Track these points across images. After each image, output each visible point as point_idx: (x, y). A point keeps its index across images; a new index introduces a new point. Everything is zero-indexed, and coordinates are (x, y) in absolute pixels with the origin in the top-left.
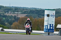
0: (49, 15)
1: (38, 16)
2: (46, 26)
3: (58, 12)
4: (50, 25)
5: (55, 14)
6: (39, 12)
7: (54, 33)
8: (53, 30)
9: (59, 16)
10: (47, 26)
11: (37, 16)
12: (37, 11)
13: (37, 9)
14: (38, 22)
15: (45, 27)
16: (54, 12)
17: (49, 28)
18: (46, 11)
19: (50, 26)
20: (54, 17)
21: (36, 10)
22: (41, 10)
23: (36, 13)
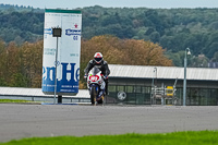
0: (60, 30)
1: (21, 36)
2: (49, 69)
3: (94, 18)
4: (65, 65)
5: (80, 28)
6: (25, 20)
7: (77, 96)
8: (76, 84)
9: (96, 34)
10: (54, 69)
11: (17, 34)
12: (19, 15)
13: (17, 10)
14: (21, 57)
15: (45, 75)
16: (78, 19)
17: (59, 77)
18: (48, 16)
19: (65, 71)
20: (79, 37)
21: (14, 14)
22: (31, 14)
23: (14, 25)
